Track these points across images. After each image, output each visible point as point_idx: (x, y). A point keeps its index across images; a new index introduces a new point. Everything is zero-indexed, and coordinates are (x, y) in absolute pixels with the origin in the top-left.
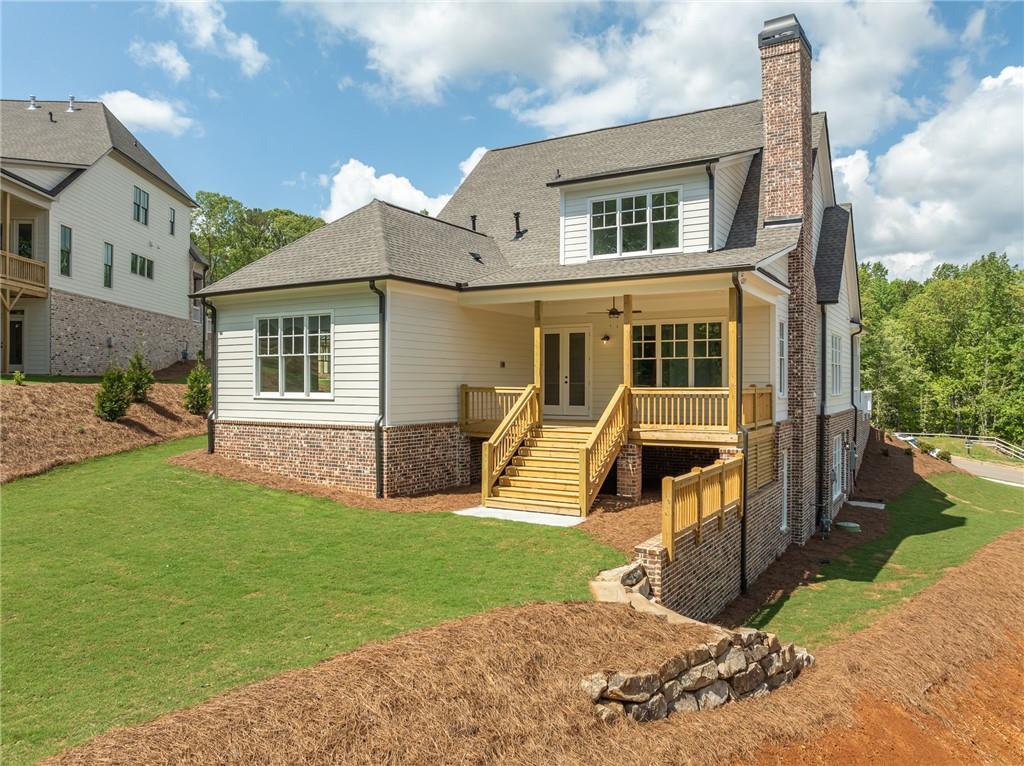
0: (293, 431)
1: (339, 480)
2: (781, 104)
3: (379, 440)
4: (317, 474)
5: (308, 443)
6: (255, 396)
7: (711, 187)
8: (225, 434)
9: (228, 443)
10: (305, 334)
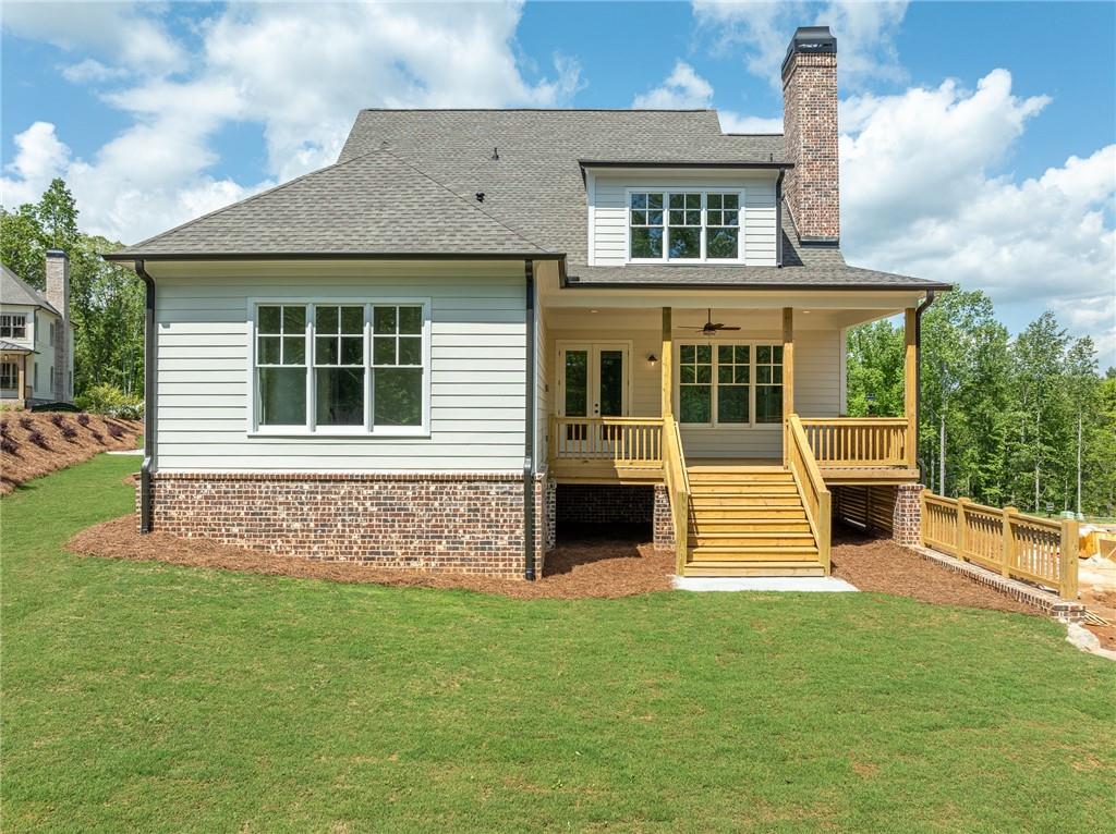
0: (345, 488)
1: (445, 558)
2: (817, 118)
3: (529, 494)
4: (399, 552)
5: (377, 505)
6: (252, 433)
7: (779, 195)
8: (182, 496)
9: (190, 513)
10: (368, 334)
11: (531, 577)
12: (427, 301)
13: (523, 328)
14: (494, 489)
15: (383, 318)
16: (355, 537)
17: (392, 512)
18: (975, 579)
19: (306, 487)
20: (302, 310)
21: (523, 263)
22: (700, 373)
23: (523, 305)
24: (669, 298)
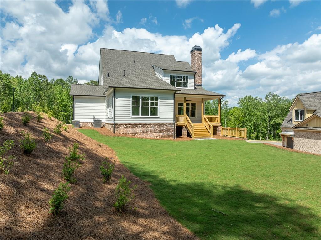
0: (147, 125)
3: (174, 126)
4: (155, 136)
5: (152, 128)
6: (131, 117)
7: (194, 77)
8: (120, 127)
9: (122, 130)
10: (150, 101)
11: (175, 139)
12: (159, 96)
13: (173, 101)
14: (169, 125)
15: (152, 98)
16: (148, 133)
17: (154, 129)
18: (232, 138)
19: (141, 125)
20: (139, 97)
21: (174, 91)
22: (194, 108)
23: (173, 97)
24: (185, 96)
